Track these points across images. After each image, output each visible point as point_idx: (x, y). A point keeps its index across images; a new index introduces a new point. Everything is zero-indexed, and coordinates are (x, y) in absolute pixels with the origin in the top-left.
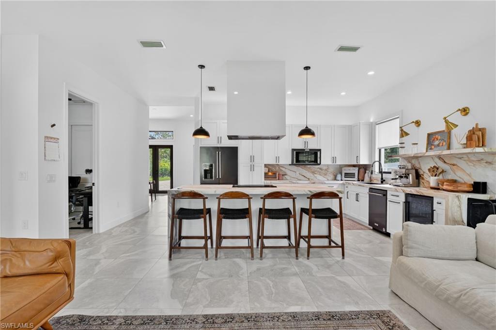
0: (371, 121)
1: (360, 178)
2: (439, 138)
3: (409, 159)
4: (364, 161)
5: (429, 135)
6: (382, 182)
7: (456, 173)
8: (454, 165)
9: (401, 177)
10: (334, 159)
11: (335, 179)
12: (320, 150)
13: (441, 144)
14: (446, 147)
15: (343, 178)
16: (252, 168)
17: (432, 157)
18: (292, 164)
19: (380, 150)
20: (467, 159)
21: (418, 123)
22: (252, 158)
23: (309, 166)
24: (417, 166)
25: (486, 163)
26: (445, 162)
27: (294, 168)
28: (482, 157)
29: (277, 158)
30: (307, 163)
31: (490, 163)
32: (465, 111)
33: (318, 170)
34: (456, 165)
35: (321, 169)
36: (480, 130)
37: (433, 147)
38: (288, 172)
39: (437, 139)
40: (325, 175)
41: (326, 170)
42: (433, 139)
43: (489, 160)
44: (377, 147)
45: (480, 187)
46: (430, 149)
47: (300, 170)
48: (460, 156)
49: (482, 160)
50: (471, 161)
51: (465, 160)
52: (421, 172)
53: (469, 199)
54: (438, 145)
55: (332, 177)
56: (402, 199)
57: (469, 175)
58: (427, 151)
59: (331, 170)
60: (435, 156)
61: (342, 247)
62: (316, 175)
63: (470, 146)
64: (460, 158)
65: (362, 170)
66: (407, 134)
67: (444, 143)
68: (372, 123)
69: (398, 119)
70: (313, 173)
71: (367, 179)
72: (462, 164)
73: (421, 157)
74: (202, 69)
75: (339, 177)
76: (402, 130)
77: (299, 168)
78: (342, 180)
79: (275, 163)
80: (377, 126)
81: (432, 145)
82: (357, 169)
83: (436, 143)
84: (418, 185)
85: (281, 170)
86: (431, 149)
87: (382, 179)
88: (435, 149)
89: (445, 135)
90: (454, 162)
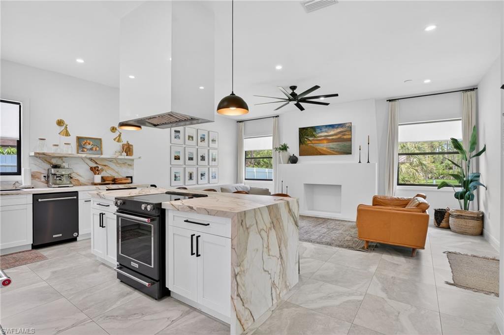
2: (91, 143)
5: (79, 138)
7: (108, 172)
8: (105, 166)
13: (94, 149)
14: (99, 152)
17: (82, 158)
20: (115, 162)
21: (61, 123)
25: (128, 165)
26: (96, 163)
28: (126, 161)
31: (130, 165)
32: (114, 130)
34: (107, 166)
37: (85, 150)
39: (89, 144)
42: (84, 143)
43: (130, 164)
46: (82, 151)
48: (110, 160)
50: (118, 164)
51: (114, 163)
54: (91, 149)
57: (117, 173)
58: (78, 153)
60: (87, 158)
64: (111, 161)
67: (98, 149)
72: (111, 165)
81: (84, 148)
83: (89, 147)
88: (88, 152)
89: (98, 142)
90: (106, 164)
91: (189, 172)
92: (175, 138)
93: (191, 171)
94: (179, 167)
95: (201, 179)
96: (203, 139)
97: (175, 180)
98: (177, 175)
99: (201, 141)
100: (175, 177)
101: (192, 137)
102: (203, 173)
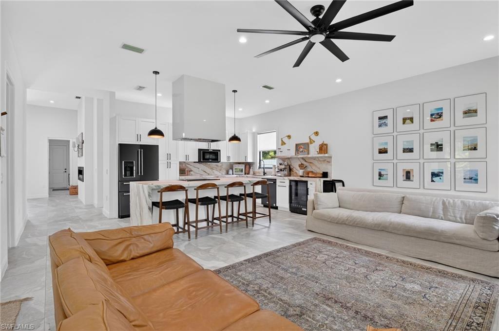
0: (254, 131)
1: (247, 172)
2: (303, 147)
3: (284, 159)
4: (250, 160)
5: (297, 145)
6: (264, 175)
7: (312, 167)
8: (311, 163)
9: (281, 170)
10: (229, 158)
11: (228, 173)
12: (220, 151)
14: (307, 153)
15: (234, 173)
16: (169, 165)
17: (298, 158)
18: (199, 161)
19: (260, 152)
20: (318, 160)
21: (289, 137)
22: (169, 156)
23: (209, 163)
24: (289, 163)
25: (327, 162)
26: (306, 161)
27: (198, 165)
29: (187, 157)
30: (210, 161)
31: (329, 162)
32: (317, 133)
33: (216, 166)
35: (217, 166)
36: (325, 144)
38: (193, 169)
40: (220, 170)
41: (221, 166)
42: (299, 147)
43: (329, 161)
44: (258, 150)
45: (325, 175)
47: (202, 166)
48: (314, 158)
49: (325, 160)
50: (320, 161)
52: (292, 167)
53: (324, 181)
54: (302, 151)
55: (224, 172)
56: (287, 183)
57: (319, 168)
58: (296, 155)
59: (224, 166)
60: (300, 158)
61: (270, 215)
62: (214, 171)
63: (322, 153)
65: (248, 167)
66: (285, 144)
67: (305, 151)
68: (254, 132)
69: (275, 133)
70: (212, 169)
71: (251, 172)
72: (316, 162)
73: (291, 158)
74: (157, 75)
75: (231, 172)
76: (282, 141)
77: (201, 165)
78: (233, 174)
79: (185, 161)
80: (259, 135)
81: (299, 151)
82: (244, 165)
83: (301, 150)
84: (290, 176)
85: (187, 167)
86: (298, 153)
87: (264, 172)
88: (301, 154)
89: (306, 146)
90: (311, 162)
91: (404, 170)
92: (380, 126)
93: (408, 168)
94: (386, 163)
95: (432, 181)
96: (437, 116)
97: (379, 179)
98: (382, 173)
99: (432, 121)
100: (380, 175)
101: (411, 119)
102: (436, 171)
